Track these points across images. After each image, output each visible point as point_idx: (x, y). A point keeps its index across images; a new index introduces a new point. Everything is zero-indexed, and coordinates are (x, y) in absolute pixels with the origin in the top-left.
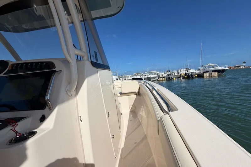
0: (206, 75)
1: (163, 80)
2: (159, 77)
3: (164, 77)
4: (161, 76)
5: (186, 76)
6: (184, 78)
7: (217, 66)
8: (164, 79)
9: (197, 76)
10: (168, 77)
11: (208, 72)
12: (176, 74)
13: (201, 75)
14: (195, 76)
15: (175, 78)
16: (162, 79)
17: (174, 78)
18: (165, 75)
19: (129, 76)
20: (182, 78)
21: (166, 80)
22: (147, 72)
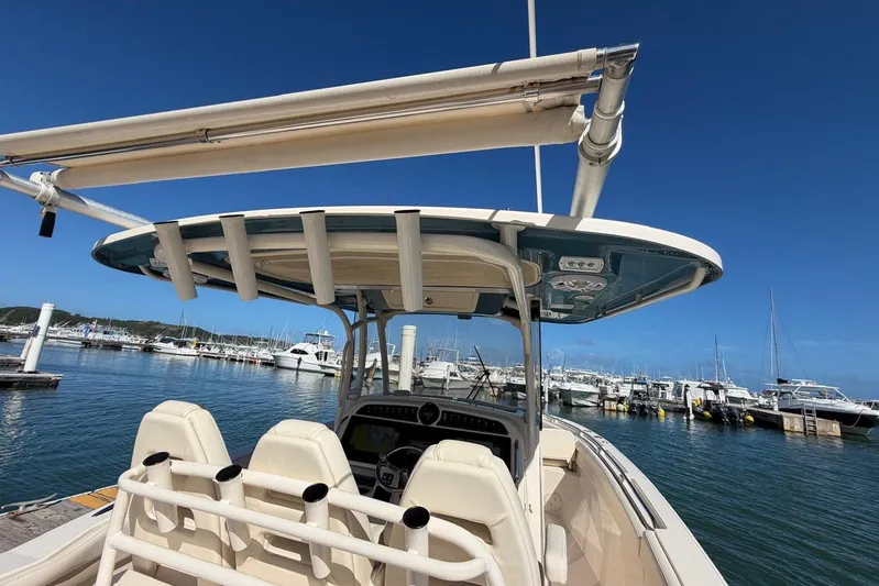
0: (792, 423)
1: (618, 411)
2: (603, 395)
3: (621, 400)
4: (611, 393)
5: (707, 413)
6: (699, 417)
7: (838, 396)
8: (621, 407)
9: (751, 419)
10: (635, 402)
11: (798, 411)
12: (670, 397)
13: (769, 419)
14: (743, 418)
15: (666, 410)
16: (614, 405)
17: (662, 412)
18: (625, 391)
19: (493, 371)
20: (692, 417)
21: (630, 412)
22: (560, 368)
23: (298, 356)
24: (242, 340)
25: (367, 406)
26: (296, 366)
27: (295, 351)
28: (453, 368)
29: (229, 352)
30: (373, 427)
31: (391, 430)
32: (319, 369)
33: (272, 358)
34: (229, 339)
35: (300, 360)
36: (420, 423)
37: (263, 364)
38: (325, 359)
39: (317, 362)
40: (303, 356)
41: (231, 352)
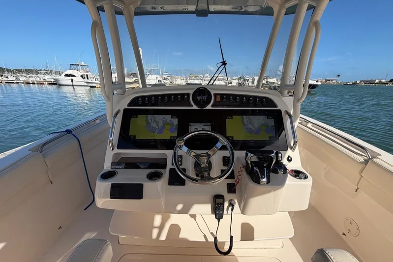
22: (208, 75)
23: (71, 78)
24: (29, 71)
25: (138, 98)
26: (71, 83)
27: (66, 75)
28: (159, 78)
29: (22, 79)
30: (150, 117)
31: (168, 117)
32: (86, 84)
33: (53, 80)
34: (20, 71)
35: (72, 81)
36: (195, 107)
37: (50, 84)
38: (88, 78)
39: (83, 80)
40: (73, 78)
41: (25, 79)
